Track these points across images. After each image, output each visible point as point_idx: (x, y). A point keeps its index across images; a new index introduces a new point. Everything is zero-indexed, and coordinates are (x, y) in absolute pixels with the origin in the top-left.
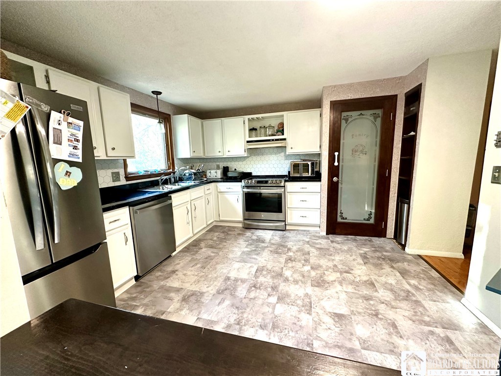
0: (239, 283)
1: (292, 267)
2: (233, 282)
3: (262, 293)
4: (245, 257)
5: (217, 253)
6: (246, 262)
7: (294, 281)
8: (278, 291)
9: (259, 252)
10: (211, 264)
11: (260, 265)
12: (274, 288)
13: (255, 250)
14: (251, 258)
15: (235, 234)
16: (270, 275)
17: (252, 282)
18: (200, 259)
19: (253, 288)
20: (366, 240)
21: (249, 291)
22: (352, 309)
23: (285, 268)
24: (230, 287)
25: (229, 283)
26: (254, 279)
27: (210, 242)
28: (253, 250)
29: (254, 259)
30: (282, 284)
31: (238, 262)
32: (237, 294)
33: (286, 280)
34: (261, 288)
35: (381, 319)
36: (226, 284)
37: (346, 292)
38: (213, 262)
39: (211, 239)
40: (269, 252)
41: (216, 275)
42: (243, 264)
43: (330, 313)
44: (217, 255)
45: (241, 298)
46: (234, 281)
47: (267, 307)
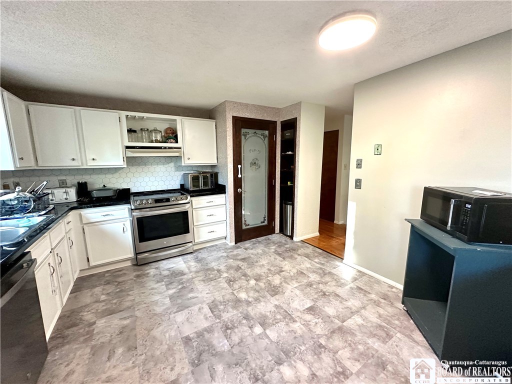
0: (207, 335)
1: (240, 287)
2: (199, 340)
3: (242, 330)
4: (179, 301)
5: (131, 316)
6: (188, 307)
7: (256, 301)
8: (253, 318)
9: (191, 287)
10: (139, 336)
11: (207, 302)
12: (247, 317)
13: (183, 288)
14: (188, 299)
15: (132, 279)
16: (229, 307)
17: (220, 325)
18: (110, 341)
19: (229, 331)
20: (266, 239)
21: (228, 337)
22: (311, 298)
23: (235, 292)
24: (201, 348)
25: (195, 344)
26: (218, 321)
27: (101, 307)
28: (181, 289)
29: (194, 298)
30: (250, 309)
31: (177, 312)
32: (219, 350)
33: (248, 303)
34: (236, 325)
35: (329, 295)
36: (193, 347)
37: (296, 288)
38: (140, 331)
39: (97, 302)
40: (202, 283)
41: (166, 347)
42: (186, 311)
43: (304, 310)
44: (134, 318)
45: (229, 351)
46: (198, 337)
47: (261, 340)
